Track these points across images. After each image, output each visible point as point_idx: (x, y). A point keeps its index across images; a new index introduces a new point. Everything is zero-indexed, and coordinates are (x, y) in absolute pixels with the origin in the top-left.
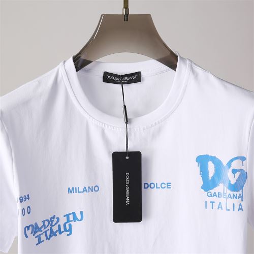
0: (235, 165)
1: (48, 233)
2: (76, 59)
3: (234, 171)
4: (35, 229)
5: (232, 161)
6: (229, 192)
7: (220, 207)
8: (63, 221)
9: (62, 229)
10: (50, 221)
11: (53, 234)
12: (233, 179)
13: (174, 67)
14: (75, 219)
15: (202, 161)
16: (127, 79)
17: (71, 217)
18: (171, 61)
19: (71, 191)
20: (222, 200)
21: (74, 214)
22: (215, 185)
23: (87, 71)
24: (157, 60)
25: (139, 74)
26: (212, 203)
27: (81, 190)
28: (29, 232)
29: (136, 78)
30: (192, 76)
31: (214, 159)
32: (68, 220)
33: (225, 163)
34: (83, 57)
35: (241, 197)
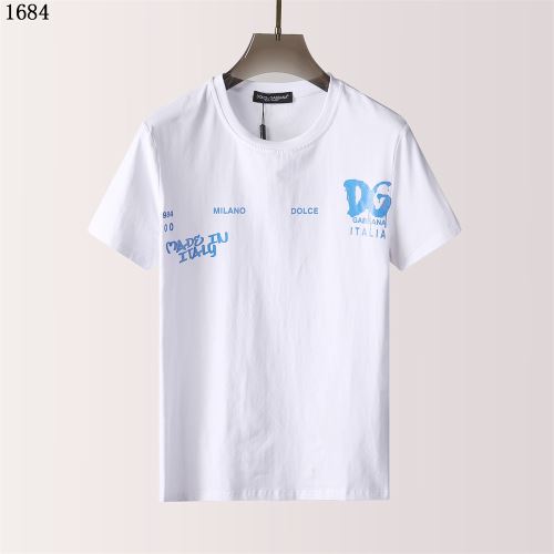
0: (381, 189)
1: (192, 251)
2: (226, 76)
3: (380, 196)
4: (178, 246)
5: (378, 185)
6: (373, 217)
7: (364, 233)
8: (207, 241)
9: (206, 250)
10: (195, 240)
11: (196, 254)
12: (378, 204)
13: (325, 88)
14: (220, 240)
15: (350, 185)
16: (278, 98)
17: (216, 238)
18: (323, 81)
19: (217, 211)
20: (366, 226)
21: (219, 235)
22: (361, 211)
23: (238, 90)
24: (310, 81)
25: (290, 94)
26: (357, 228)
27: (227, 210)
28: (171, 248)
29: (287, 98)
30: (344, 99)
31: (361, 184)
32: (213, 242)
33: (371, 187)
34: (233, 75)
35: (384, 223)
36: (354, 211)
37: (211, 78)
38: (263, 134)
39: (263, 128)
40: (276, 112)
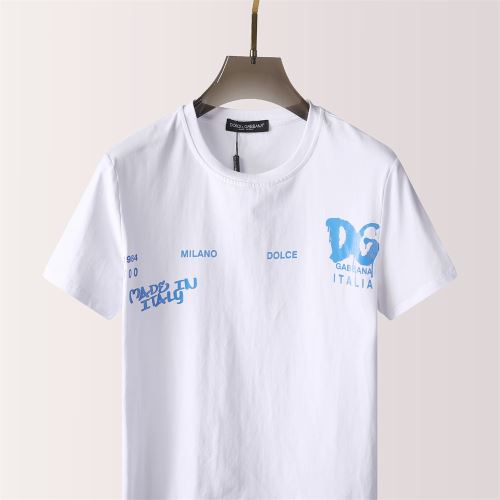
0: (368, 232)
1: (156, 299)
2: (197, 104)
3: (367, 241)
4: (140, 293)
5: (365, 228)
6: (358, 265)
7: (348, 282)
8: (173, 287)
9: (172, 297)
10: (159, 287)
11: (161, 301)
12: (364, 250)
13: (303, 115)
14: (188, 286)
15: (333, 225)
16: (252, 127)
17: (183, 284)
18: (301, 109)
19: (184, 254)
20: (351, 274)
21: (186, 281)
22: (344, 256)
23: (210, 118)
24: (288, 108)
25: (266, 122)
26: (341, 276)
27: (196, 253)
28: (134, 297)
29: (263, 126)
30: (325, 126)
31: (346, 224)
32: (179, 288)
33: (358, 230)
34: (205, 102)
35: (371, 272)
36: (337, 255)
37: (181, 107)
38: (237, 164)
39: (237, 159)
40: (251, 141)
